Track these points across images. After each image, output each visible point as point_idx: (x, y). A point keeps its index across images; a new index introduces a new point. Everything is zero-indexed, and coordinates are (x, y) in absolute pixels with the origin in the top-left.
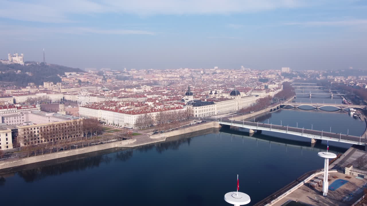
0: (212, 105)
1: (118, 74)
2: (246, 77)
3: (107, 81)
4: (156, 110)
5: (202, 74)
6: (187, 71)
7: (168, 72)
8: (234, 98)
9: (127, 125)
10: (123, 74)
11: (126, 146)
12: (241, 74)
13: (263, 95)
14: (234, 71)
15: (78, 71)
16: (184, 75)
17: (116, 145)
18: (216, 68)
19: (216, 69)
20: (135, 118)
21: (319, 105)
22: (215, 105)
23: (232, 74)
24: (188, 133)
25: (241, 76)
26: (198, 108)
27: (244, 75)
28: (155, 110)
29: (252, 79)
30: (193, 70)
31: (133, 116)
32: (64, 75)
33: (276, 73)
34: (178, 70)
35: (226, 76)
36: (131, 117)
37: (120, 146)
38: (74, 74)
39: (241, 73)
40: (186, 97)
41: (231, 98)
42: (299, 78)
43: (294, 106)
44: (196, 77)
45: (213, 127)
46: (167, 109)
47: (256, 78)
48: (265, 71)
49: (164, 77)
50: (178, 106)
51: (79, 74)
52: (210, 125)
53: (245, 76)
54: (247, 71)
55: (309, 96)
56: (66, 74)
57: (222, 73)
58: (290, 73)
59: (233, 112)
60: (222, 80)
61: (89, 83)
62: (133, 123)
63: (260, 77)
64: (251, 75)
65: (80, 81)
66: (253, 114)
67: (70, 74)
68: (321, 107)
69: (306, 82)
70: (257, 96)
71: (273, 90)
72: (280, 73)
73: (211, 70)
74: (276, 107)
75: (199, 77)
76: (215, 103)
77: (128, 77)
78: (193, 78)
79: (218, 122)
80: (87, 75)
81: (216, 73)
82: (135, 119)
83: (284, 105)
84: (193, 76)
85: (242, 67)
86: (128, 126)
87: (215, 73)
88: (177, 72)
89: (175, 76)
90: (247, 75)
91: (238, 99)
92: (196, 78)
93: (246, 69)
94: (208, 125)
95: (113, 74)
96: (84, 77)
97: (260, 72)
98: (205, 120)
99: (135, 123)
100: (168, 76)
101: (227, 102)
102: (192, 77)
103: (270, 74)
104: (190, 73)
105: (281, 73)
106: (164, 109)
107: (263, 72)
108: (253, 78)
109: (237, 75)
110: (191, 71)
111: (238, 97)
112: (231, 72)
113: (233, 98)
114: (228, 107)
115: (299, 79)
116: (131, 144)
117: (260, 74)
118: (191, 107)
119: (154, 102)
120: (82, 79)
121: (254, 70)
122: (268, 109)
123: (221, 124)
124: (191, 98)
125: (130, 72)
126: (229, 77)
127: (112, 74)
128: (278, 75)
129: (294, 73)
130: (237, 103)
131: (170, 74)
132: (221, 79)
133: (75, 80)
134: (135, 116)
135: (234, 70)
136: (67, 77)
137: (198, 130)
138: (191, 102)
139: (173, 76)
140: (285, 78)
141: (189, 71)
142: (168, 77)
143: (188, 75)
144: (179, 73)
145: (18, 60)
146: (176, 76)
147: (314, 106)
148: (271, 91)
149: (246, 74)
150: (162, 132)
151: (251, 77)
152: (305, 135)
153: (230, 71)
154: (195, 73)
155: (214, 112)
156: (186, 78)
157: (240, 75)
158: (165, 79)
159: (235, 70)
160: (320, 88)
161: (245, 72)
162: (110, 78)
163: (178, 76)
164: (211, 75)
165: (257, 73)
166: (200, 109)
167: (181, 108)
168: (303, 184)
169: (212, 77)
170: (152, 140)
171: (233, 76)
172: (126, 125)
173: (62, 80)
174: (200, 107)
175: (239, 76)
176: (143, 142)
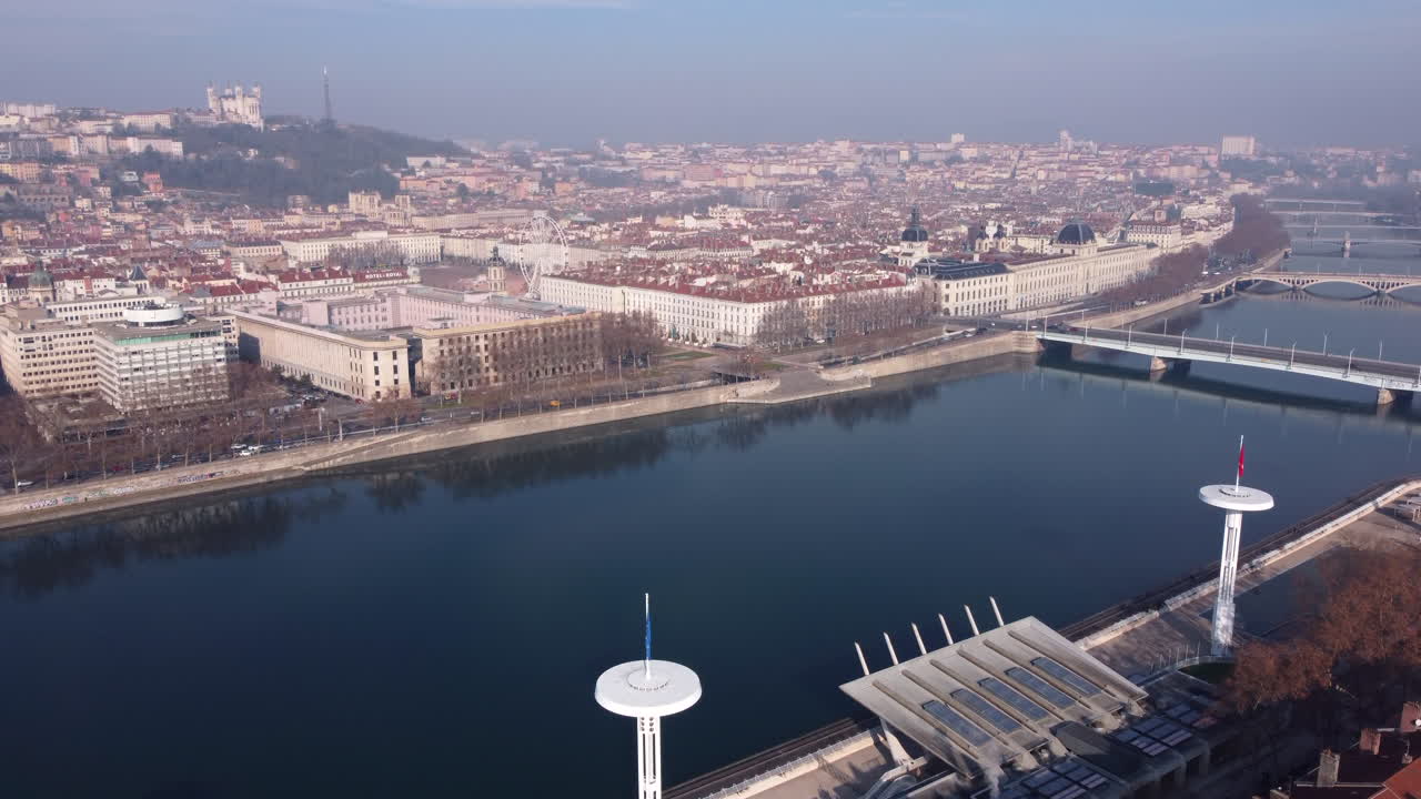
0: (999, 277)
1: (584, 162)
2: (1082, 174)
3: (557, 190)
4: (820, 289)
5: (906, 165)
6: (845, 152)
7: (769, 155)
8: (1074, 252)
9: (728, 338)
10: (603, 162)
11: (754, 401)
12: (1063, 165)
13: (1172, 242)
14: (1034, 153)
15: (449, 150)
16: (834, 167)
17: (722, 396)
18: (958, 138)
19: (959, 145)
20: (757, 314)
21: (1391, 281)
22: (1011, 276)
23: (1023, 164)
24: (937, 368)
25: (1060, 169)
26: (953, 284)
27: (1075, 167)
28: (816, 287)
29: (1104, 182)
30: (870, 147)
31: (750, 307)
32: (406, 166)
33: (1198, 161)
34: (809, 146)
35: (1003, 169)
36: (742, 312)
37: (734, 401)
38: (439, 163)
39: (1061, 161)
40: (904, 247)
41: (1062, 251)
42: (1291, 179)
43: (1291, 285)
44: (882, 177)
45: (1015, 348)
46: (855, 287)
47: (1121, 177)
48: (1155, 152)
49: (761, 174)
50: (887, 277)
51: (457, 164)
52: (1007, 342)
53: (1082, 171)
54: (1084, 150)
55: (1343, 250)
56: (414, 162)
57: (986, 160)
58: (1254, 159)
59: (1069, 303)
60: (986, 187)
61: (494, 195)
62: (749, 333)
63: (1136, 175)
64: (1101, 169)
65: (463, 190)
66: (1145, 311)
67: (427, 165)
68: (1396, 288)
69: (1319, 194)
70: (1151, 246)
71: (1206, 222)
72: (1213, 161)
73: (939, 146)
74: (1222, 287)
75: (895, 174)
76: (1009, 267)
77: (624, 173)
78: (872, 178)
79: (1033, 333)
80: (483, 166)
81: (960, 160)
82: (756, 320)
83: (1249, 283)
84: (870, 169)
85: (1064, 134)
86: (731, 342)
87: (953, 159)
88: (805, 156)
89: (802, 169)
90: (1086, 167)
91: (1086, 255)
92: (885, 181)
93: (1080, 143)
94: (1002, 344)
95: (567, 163)
96: (475, 175)
97: (1137, 156)
98: (984, 326)
99: (755, 332)
100: (776, 169)
101: (1050, 267)
102: (869, 177)
103: (1173, 162)
104: (859, 158)
105: (1219, 159)
106: (844, 286)
107: (1147, 156)
108: (1111, 178)
109: (1047, 166)
110: (860, 151)
111: (1086, 251)
112: (1021, 157)
113: (1068, 251)
114: (1050, 283)
115: (1290, 185)
116: (765, 395)
117: (1136, 163)
118: (929, 280)
119: (796, 264)
120: (471, 183)
121: (1110, 149)
122: (1196, 295)
123: (1042, 341)
124: (921, 251)
125: (628, 155)
126: (1013, 175)
127: (563, 165)
128: (1205, 166)
129: (1272, 160)
130: (1080, 271)
131: (783, 162)
132: (982, 183)
133: (444, 185)
134: (756, 306)
135: (1032, 148)
136: (418, 174)
137: (966, 357)
138: (929, 265)
139: (793, 170)
140: (1238, 180)
141: (853, 151)
142: (775, 176)
143: (851, 166)
144: (812, 159)
145: (244, 110)
146: (804, 170)
147: (1369, 287)
148: (1200, 229)
149: (1079, 162)
150: (855, 362)
151: (1099, 177)
152: (1356, 378)
153: (1017, 152)
154: (877, 159)
155: (1006, 301)
156: (844, 179)
157: (1055, 166)
158: (762, 182)
159: (1034, 147)
160: (1378, 221)
161: (1075, 157)
162: (566, 179)
163: (813, 171)
164: (941, 169)
165: (1125, 160)
166: (961, 290)
167: (899, 283)
168: (1372, 509)
169: (947, 175)
170: (829, 384)
171: (1031, 171)
172: (722, 337)
173: (402, 183)
174: (960, 282)
175: (1053, 170)
176: (800, 390)
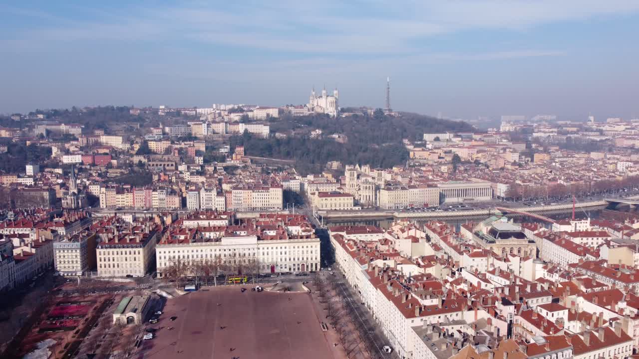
1: (572, 133)
3: (535, 159)
10: (585, 133)
15: (459, 128)
32: (421, 140)
38: (448, 138)
51: (460, 139)
56: (428, 137)
61: (480, 163)
65: (456, 159)
67: (437, 139)
77: (601, 141)
80: (480, 140)
95: (559, 133)
96: (469, 148)
120: (463, 154)
125: (605, 128)
127: (556, 134)
133: (443, 155)
136: (427, 146)
145: (326, 105)
162: (546, 151)
173: (411, 154)
